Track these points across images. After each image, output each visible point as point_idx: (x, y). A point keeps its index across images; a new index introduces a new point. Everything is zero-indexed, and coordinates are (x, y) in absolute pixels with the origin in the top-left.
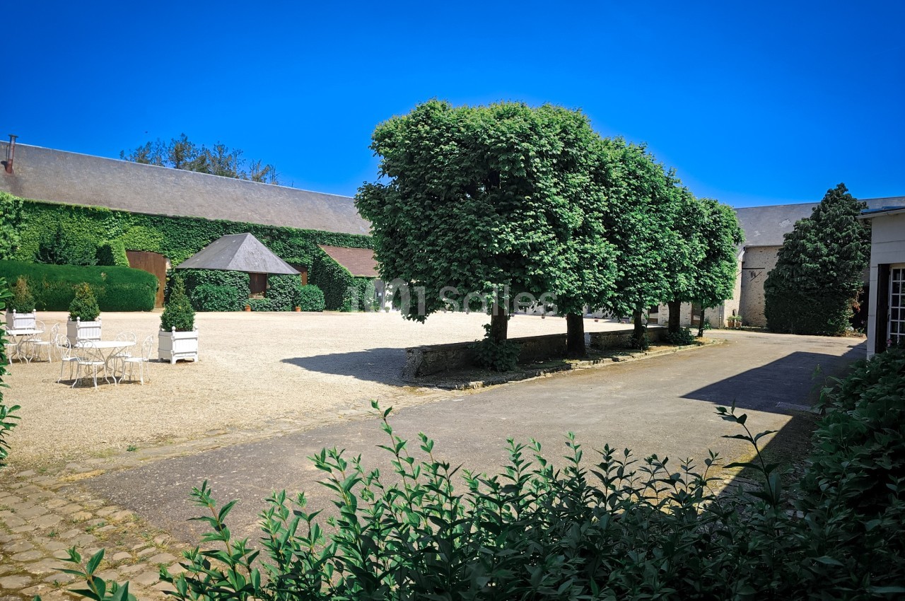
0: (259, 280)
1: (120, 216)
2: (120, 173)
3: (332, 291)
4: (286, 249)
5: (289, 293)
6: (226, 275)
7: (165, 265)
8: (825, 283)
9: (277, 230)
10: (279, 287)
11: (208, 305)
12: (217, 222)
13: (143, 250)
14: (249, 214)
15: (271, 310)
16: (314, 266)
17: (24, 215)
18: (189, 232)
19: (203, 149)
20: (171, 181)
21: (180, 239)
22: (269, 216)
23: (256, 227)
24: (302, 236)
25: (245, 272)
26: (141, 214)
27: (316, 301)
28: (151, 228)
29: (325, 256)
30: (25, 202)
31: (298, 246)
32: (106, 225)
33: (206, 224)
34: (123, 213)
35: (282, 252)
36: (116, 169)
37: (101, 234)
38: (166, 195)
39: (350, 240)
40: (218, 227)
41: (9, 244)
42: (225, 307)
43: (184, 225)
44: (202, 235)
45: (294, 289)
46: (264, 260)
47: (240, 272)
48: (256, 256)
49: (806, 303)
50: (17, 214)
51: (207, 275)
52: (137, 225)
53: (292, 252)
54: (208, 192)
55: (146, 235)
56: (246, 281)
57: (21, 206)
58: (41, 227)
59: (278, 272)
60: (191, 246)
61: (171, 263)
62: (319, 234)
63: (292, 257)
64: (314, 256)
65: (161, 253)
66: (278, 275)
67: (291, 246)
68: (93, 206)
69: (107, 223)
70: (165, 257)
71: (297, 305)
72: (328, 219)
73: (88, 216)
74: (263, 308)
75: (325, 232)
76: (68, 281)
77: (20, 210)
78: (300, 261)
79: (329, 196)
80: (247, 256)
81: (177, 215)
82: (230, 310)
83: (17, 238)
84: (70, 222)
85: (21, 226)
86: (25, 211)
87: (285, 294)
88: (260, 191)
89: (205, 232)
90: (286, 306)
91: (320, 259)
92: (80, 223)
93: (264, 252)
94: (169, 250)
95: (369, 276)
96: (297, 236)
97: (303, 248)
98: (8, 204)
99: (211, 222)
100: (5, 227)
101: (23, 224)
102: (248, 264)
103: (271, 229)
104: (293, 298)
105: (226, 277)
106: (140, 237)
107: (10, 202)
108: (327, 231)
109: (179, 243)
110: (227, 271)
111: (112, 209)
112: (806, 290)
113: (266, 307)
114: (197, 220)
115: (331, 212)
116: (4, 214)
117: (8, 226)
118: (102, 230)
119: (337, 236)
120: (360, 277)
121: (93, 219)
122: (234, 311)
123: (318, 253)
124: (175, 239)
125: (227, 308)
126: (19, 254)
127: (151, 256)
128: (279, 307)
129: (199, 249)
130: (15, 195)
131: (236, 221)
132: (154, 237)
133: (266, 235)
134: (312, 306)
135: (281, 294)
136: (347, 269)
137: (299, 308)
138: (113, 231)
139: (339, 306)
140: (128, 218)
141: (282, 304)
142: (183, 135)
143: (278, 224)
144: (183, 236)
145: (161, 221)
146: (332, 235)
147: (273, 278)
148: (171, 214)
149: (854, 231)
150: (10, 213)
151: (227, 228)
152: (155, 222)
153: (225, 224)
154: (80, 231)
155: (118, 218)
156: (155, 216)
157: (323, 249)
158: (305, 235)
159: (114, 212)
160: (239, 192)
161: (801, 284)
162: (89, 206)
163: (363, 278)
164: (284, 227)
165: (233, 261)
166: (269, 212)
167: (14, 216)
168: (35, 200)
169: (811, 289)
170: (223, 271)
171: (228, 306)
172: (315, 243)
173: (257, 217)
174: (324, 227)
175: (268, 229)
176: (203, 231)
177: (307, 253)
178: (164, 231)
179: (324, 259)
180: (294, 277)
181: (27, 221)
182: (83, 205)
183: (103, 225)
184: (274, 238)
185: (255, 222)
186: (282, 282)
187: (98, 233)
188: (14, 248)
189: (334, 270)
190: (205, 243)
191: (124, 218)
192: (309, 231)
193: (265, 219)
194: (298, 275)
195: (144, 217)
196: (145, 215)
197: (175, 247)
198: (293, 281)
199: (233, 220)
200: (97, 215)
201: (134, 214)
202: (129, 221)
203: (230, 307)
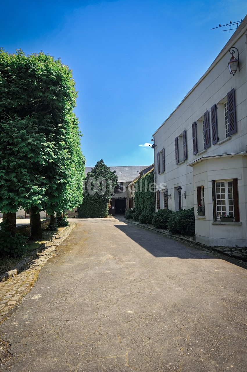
8: (100, 197)
49: (94, 205)
112: (94, 200)
149: (108, 177)
161: (92, 198)
169: (95, 200)
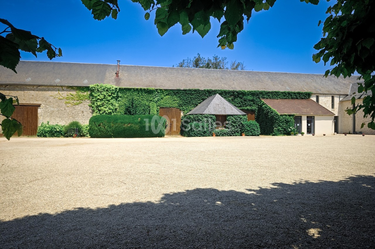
0: (222, 119)
1: (159, 91)
2: (163, 72)
3: (268, 124)
4: (242, 102)
5: (239, 125)
6: (203, 117)
7: (180, 114)
9: (237, 92)
10: (233, 123)
11: (192, 133)
12: (205, 90)
13: (170, 107)
14: (223, 85)
15: (228, 136)
16: (259, 111)
17: (120, 95)
18: (192, 97)
19: (208, 59)
20: (186, 74)
21: (187, 101)
22: (234, 86)
23: (225, 91)
24: (251, 95)
25: (213, 115)
26: (169, 90)
27: (254, 130)
28: (174, 96)
29: (264, 105)
30: (119, 89)
31: (249, 100)
32: (153, 96)
33: (200, 92)
34: (160, 90)
35: (240, 104)
36: (162, 71)
37: (151, 101)
38: (183, 80)
39: (280, 95)
40: (206, 93)
41: (114, 108)
42: (201, 134)
43: (189, 93)
44: (198, 98)
45: (241, 123)
46: (225, 108)
47: (210, 115)
48: (220, 106)
50: (117, 94)
51: (194, 117)
52: (167, 95)
53: (245, 103)
54: (203, 77)
55: (171, 100)
56: (214, 120)
57: (118, 90)
58: (127, 99)
59: (232, 114)
60: (192, 104)
61: (183, 112)
62: (261, 93)
63: (246, 106)
64: (258, 105)
65: (179, 108)
66: (232, 115)
67: (245, 101)
68: (147, 88)
69: (154, 95)
70: (180, 110)
71: (243, 132)
72: (267, 85)
73: (145, 93)
74: (223, 134)
75: (264, 91)
76: (122, 123)
77: (118, 92)
78: (250, 108)
79: (269, 73)
80: (215, 106)
81: (185, 89)
82: (204, 136)
83: (117, 105)
84: (138, 96)
85: (119, 99)
86: (120, 93)
87: (236, 126)
88: (230, 74)
89: (199, 96)
90: (237, 133)
91: (261, 106)
92: (142, 96)
93: (225, 103)
94: (182, 107)
95: (290, 114)
96: (248, 95)
97: (252, 101)
98: (113, 90)
99: (202, 91)
100: (112, 100)
101: (120, 99)
102: (215, 110)
103: (233, 92)
104: (241, 128)
105: (203, 118)
106: (168, 101)
107: (113, 89)
108: (266, 91)
109: (187, 103)
110: (203, 114)
111: (156, 88)
113: (225, 134)
114: (195, 91)
115: (270, 81)
116: (112, 94)
117: (113, 100)
118: (152, 99)
119: (272, 93)
120: (284, 115)
121: (148, 94)
122: (206, 136)
123: (261, 103)
124: (185, 101)
125: (202, 135)
126: (118, 112)
127: (174, 109)
128: (233, 134)
129: (197, 105)
130: (116, 86)
131: (215, 89)
132: (175, 100)
133: (231, 95)
134: (252, 133)
135: (234, 126)
136: (276, 110)
137: (244, 134)
138: (156, 99)
139: (272, 133)
140: (163, 92)
141: (234, 132)
142: (198, 54)
143: (238, 89)
144: (188, 99)
145: (178, 92)
146: (269, 92)
147: (229, 117)
148: (182, 89)
150: (114, 94)
151: (210, 93)
152: (175, 93)
153: (209, 91)
154: (142, 100)
155: (159, 92)
156: (175, 90)
157: (263, 101)
158: (253, 94)
159: (157, 90)
160: (219, 75)
162: (146, 88)
163: (286, 115)
164: (241, 90)
165: (207, 109)
166: (234, 84)
167: (116, 95)
168: (124, 87)
170: (201, 115)
171: (202, 134)
172: (259, 98)
173: (226, 86)
174: (264, 89)
175: (232, 92)
176: (198, 96)
177: (254, 103)
178: (179, 97)
179: (263, 106)
180: (242, 116)
181: (121, 97)
182: (143, 88)
183: (152, 96)
184: (235, 97)
185: (225, 89)
186: (234, 119)
187: (150, 100)
188: (116, 109)
189: (269, 112)
190: (199, 102)
191: (161, 92)
192: (255, 91)
193: (231, 87)
194: (245, 115)
195: (170, 91)
196: (171, 90)
197: (185, 105)
198: (240, 119)
199: (213, 89)
200: (149, 92)
201: (166, 90)
202: (164, 94)
203: (204, 134)
